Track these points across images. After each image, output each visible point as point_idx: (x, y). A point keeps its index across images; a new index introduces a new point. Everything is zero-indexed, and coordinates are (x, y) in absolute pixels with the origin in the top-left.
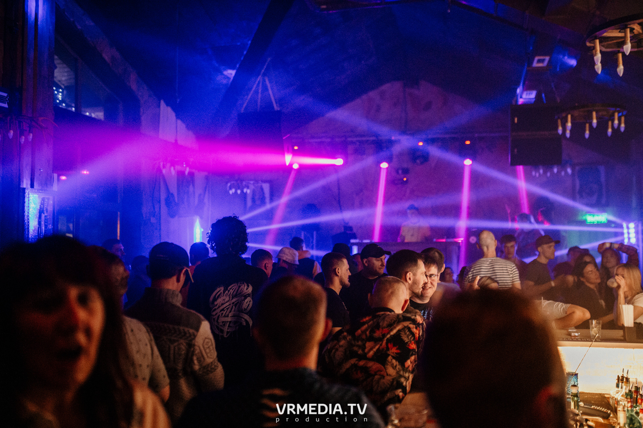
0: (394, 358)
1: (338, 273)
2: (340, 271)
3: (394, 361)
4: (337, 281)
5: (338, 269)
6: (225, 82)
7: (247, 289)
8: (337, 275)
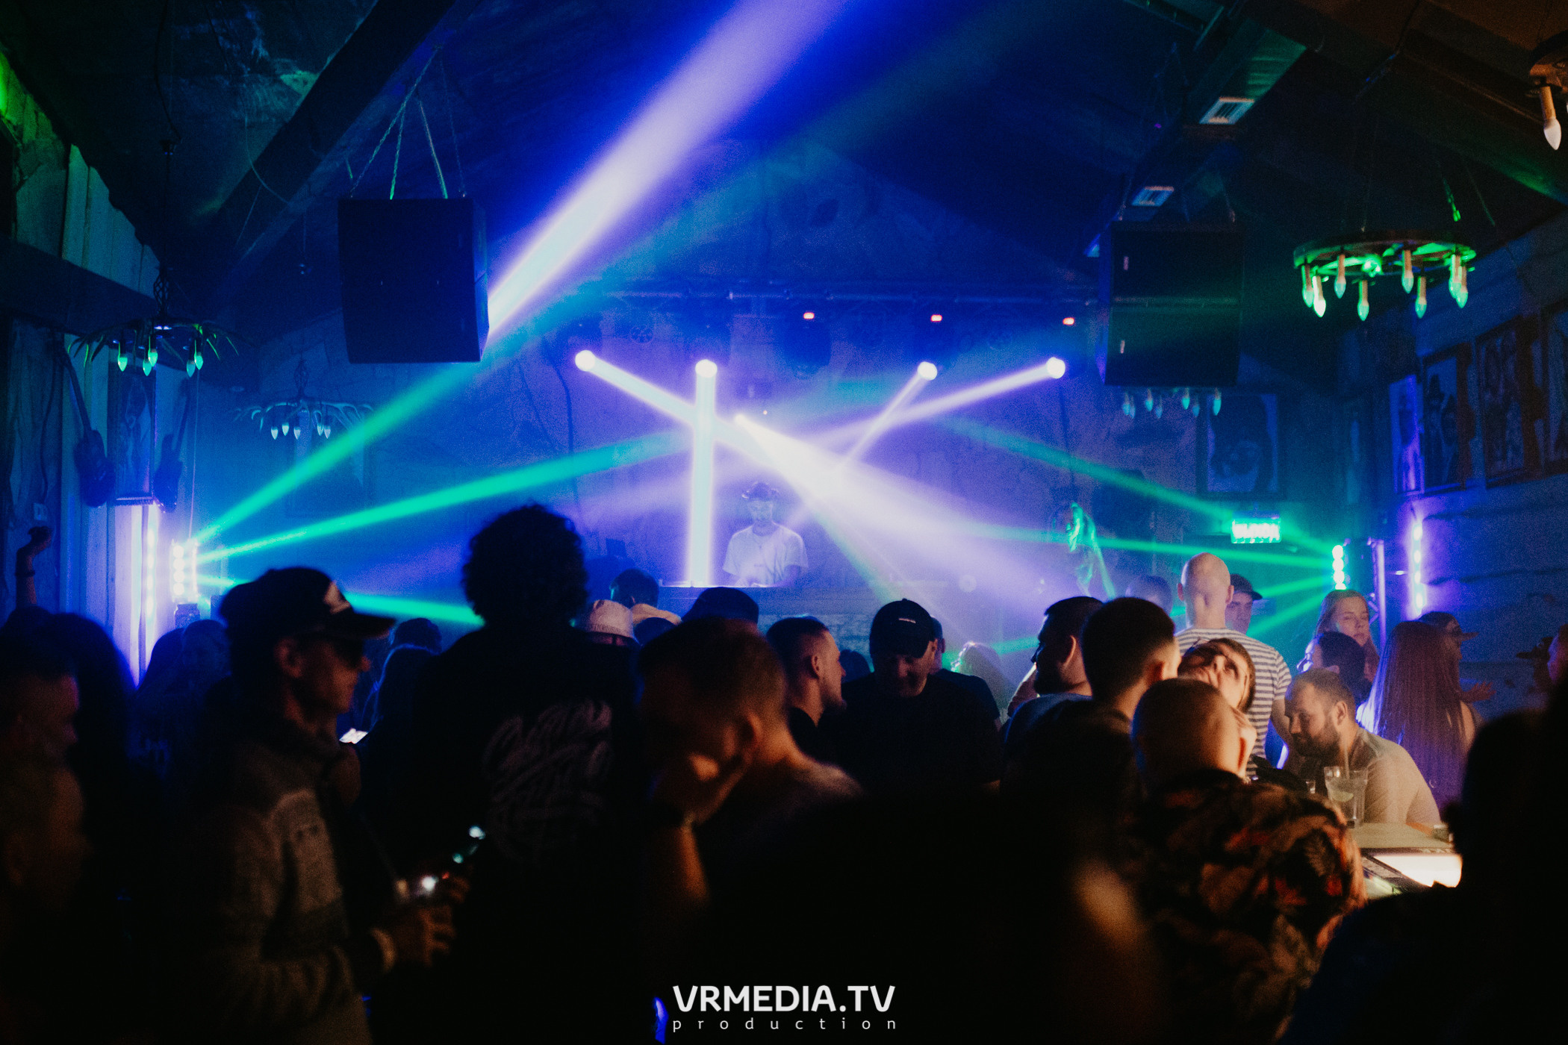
0: (1291, 920)
1: (818, 668)
2: (820, 663)
3: (1291, 930)
4: (813, 688)
5: (816, 659)
6: (279, 104)
7: (596, 716)
8: (815, 676)
